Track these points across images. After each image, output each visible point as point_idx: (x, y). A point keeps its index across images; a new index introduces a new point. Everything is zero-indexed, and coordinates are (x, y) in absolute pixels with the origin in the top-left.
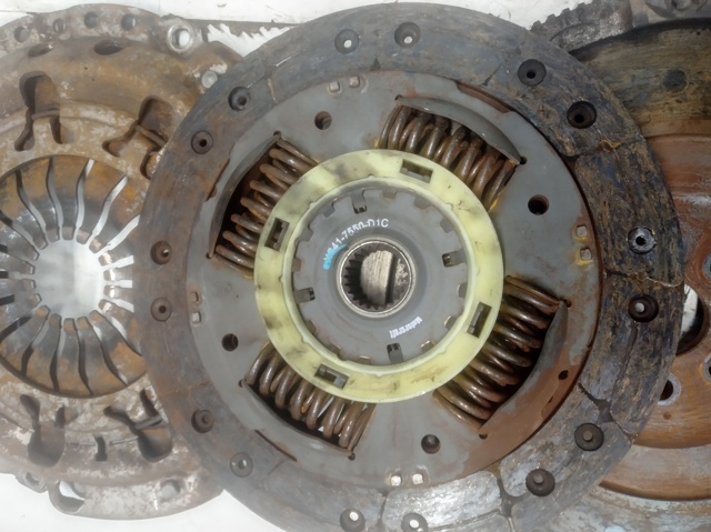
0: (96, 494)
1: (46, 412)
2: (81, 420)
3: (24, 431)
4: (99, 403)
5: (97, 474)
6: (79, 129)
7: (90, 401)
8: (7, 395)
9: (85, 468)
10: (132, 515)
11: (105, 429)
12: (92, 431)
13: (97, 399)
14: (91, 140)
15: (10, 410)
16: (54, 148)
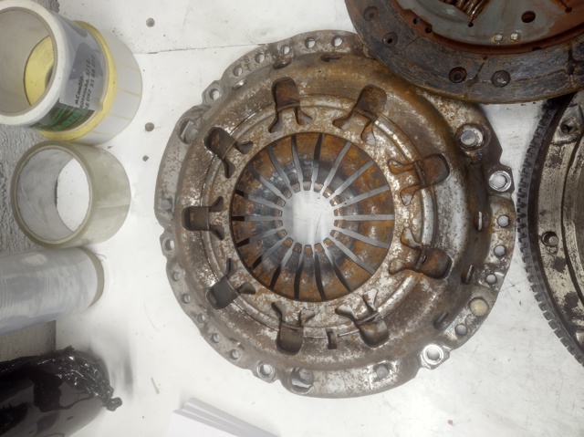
0: (322, 378)
1: (290, 314)
2: (317, 318)
3: (272, 330)
4: (330, 305)
5: (330, 359)
6: (316, 114)
7: (325, 303)
8: (261, 303)
9: (320, 354)
10: (350, 394)
11: (336, 324)
12: (326, 326)
13: (330, 302)
14: (324, 120)
15: (262, 315)
16: (297, 128)
